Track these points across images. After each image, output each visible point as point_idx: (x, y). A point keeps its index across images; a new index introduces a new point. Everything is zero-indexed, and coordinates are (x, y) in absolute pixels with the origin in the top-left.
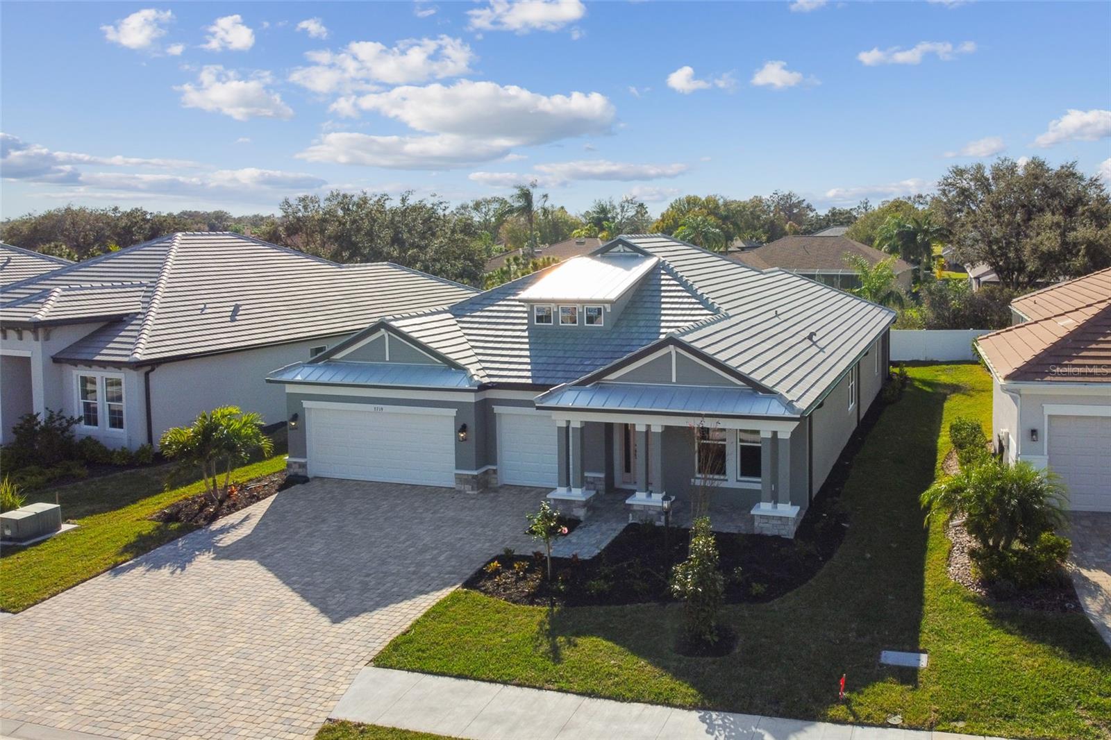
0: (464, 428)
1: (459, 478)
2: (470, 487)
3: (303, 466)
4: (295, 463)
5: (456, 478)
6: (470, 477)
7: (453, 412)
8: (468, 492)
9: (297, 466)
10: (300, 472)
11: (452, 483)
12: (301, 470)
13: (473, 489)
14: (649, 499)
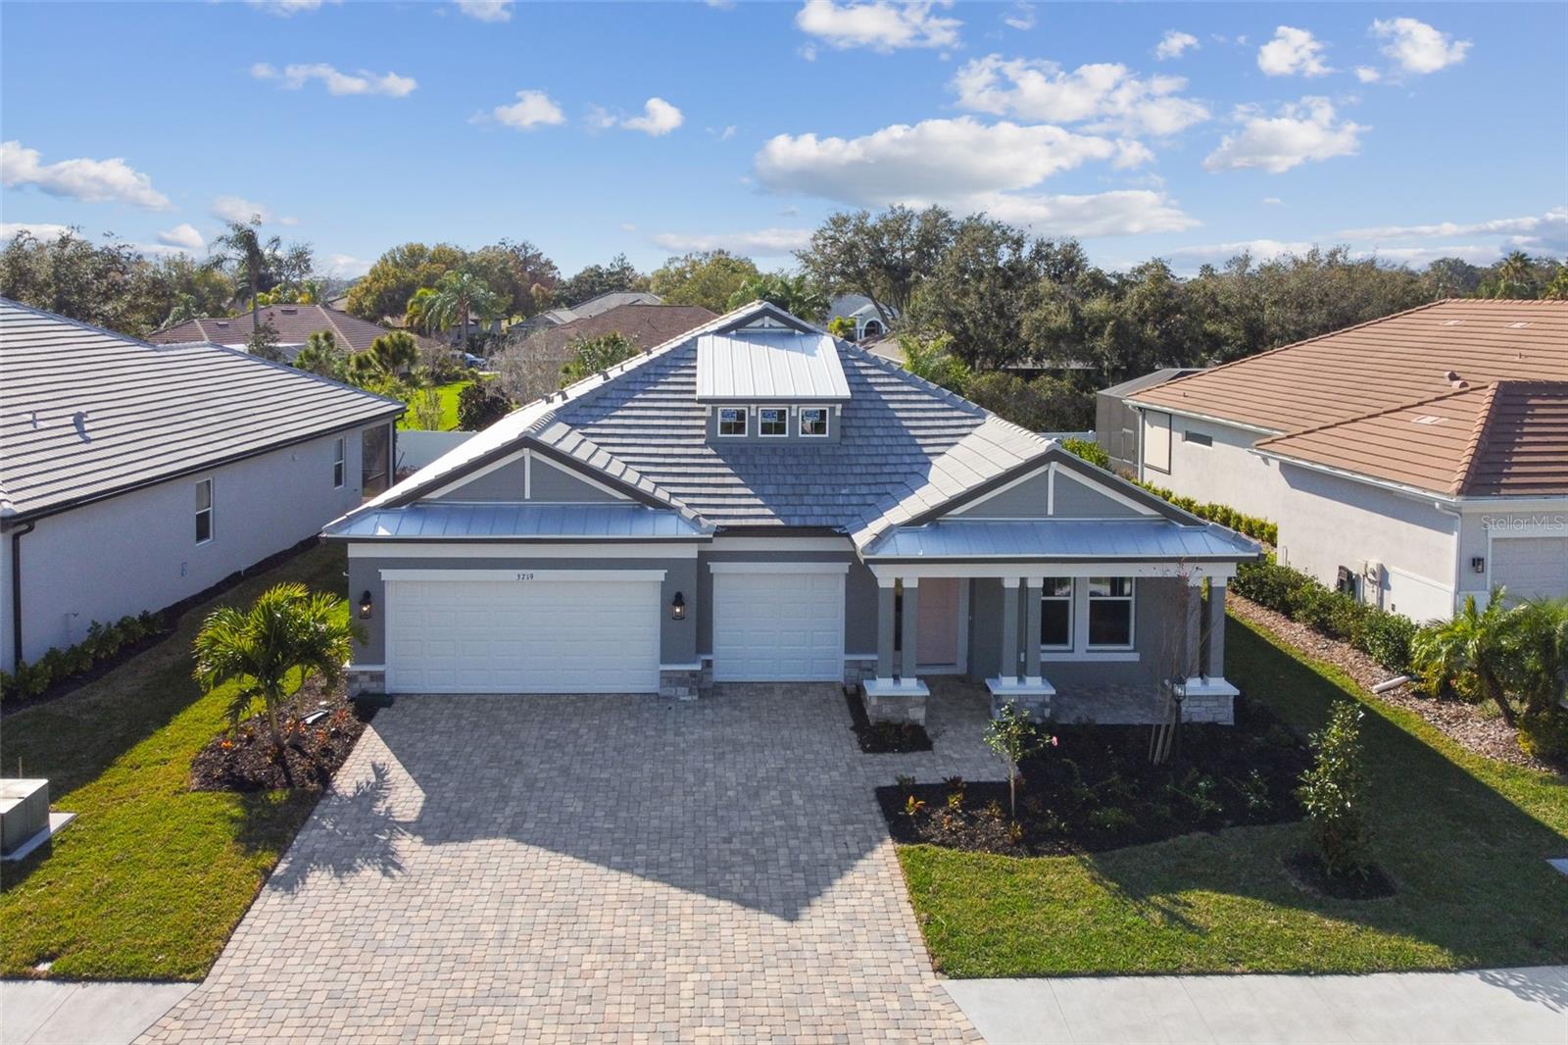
0: (679, 600)
1: (667, 678)
2: (687, 690)
3: (380, 677)
4: (364, 673)
5: (662, 678)
6: (687, 675)
7: (660, 575)
8: (682, 698)
9: (367, 678)
10: (373, 687)
11: (652, 686)
12: (374, 684)
13: (691, 693)
14: (1021, 686)
